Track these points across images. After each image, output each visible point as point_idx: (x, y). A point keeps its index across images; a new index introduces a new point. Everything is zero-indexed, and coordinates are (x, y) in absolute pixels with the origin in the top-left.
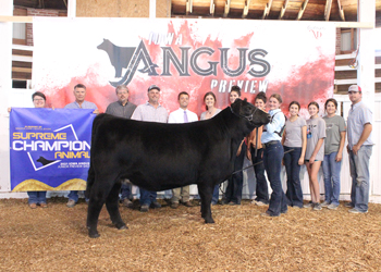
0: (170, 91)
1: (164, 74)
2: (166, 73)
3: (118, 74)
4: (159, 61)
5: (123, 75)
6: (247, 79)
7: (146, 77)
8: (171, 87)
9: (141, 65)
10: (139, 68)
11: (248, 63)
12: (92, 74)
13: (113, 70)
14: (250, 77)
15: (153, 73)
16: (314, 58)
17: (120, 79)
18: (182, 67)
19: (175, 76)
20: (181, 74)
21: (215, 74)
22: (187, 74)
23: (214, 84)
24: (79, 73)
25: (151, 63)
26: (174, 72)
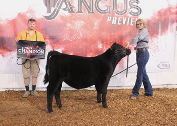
0: (83, 22)
1: (78, 12)
2: (80, 11)
3: (49, 11)
4: (75, 4)
5: (52, 11)
6: (128, 17)
7: (67, 13)
8: (83, 20)
9: (64, 6)
10: (62, 7)
11: (129, 7)
12: (31, 10)
13: (45, 8)
14: (130, 16)
15: (71, 11)
16: (165, 6)
17: (50, 14)
18: (89, 7)
19: (85, 13)
20: (89, 12)
21: (109, 12)
22: (93, 12)
23: (109, 19)
24: (23, 10)
25: (70, 5)
26: (85, 11)
